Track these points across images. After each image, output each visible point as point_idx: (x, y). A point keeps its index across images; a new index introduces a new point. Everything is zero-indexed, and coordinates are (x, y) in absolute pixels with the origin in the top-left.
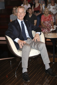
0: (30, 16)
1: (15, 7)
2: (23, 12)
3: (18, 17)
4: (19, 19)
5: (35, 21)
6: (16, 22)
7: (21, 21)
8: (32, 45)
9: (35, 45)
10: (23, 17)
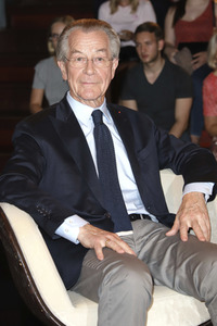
0: (152, 75)
1: (64, 21)
2: (102, 54)
3: (75, 85)
4: (80, 98)
5: (183, 106)
6: (60, 116)
7: (92, 110)
8: (160, 263)
9: (175, 264)
10: (104, 86)
